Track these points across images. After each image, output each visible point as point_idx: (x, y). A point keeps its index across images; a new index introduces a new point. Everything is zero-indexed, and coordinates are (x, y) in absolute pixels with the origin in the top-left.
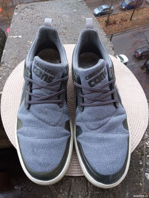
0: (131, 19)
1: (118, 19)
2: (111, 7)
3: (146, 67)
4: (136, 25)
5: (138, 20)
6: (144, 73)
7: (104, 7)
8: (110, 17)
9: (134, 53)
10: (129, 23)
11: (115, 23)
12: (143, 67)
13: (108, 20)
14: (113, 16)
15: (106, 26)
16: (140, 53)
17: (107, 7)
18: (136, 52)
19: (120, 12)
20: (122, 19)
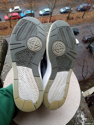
0: (83, 17)
1: (75, 16)
2: (71, 9)
3: (90, 48)
4: (85, 21)
5: (87, 18)
6: (88, 51)
7: (67, 8)
8: (70, 14)
9: (82, 39)
10: (81, 20)
11: (72, 19)
12: (87, 47)
13: (69, 17)
14: (72, 14)
15: (67, 20)
16: (86, 39)
17: (69, 8)
18: (84, 38)
19: (76, 12)
20: (77, 17)
